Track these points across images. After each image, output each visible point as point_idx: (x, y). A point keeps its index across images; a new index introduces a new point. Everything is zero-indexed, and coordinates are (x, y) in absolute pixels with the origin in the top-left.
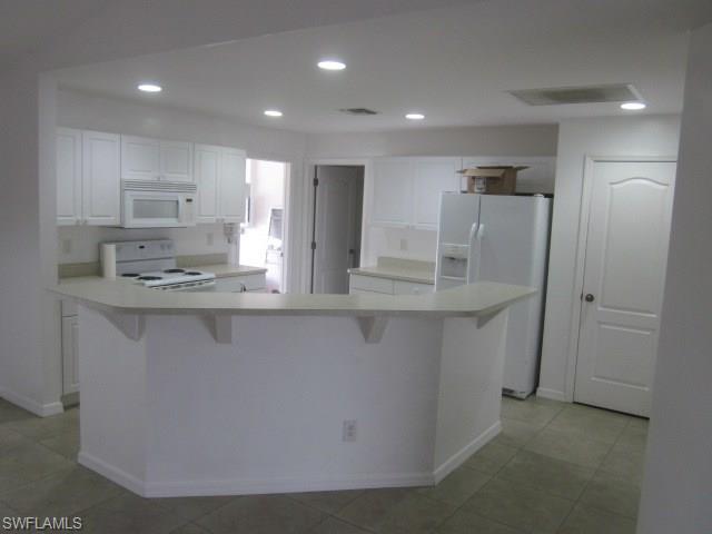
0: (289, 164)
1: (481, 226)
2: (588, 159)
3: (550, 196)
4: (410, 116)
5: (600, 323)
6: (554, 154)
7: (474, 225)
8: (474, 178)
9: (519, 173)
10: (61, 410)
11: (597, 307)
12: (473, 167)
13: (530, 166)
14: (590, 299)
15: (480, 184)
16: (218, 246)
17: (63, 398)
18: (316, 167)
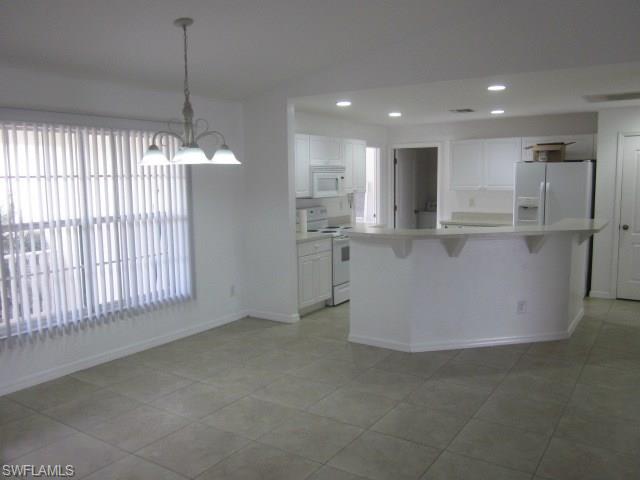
0: (379, 150)
1: (548, 184)
2: (620, 135)
3: (594, 162)
4: (494, 112)
5: (633, 244)
6: (595, 131)
7: (542, 184)
8: (538, 152)
9: (567, 147)
10: (298, 319)
11: (631, 233)
12: (534, 144)
13: (574, 141)
14: (626, 228)
15: (543, 156)
16: (346, 211)
17: (299, 312)
18: (395, 151)
